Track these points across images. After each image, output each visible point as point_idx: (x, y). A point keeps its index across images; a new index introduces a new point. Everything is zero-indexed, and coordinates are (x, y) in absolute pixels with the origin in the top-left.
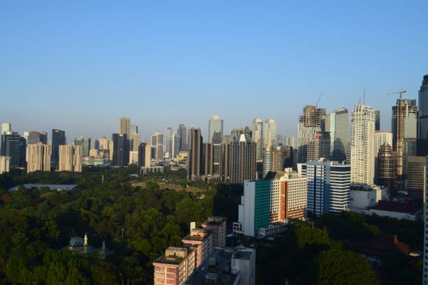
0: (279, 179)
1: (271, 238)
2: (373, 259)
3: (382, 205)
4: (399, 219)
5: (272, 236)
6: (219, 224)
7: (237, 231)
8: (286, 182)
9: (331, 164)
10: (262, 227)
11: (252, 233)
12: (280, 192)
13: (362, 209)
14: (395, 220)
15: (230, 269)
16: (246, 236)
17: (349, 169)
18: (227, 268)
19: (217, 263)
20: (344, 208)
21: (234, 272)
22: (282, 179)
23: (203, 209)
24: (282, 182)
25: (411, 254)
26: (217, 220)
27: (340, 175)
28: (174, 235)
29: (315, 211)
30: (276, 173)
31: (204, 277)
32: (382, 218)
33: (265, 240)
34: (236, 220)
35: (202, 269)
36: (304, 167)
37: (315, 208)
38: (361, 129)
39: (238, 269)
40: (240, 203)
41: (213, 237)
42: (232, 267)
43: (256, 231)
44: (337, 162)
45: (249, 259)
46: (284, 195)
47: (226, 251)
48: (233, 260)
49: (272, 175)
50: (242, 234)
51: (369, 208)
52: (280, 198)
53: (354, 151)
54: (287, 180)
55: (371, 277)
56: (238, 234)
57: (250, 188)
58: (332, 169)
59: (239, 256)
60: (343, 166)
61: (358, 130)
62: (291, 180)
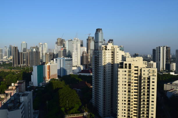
0: (46, 64)
1: (44, 86)
2: (79, 90)
3: (83, 71)
4: (88, 75)
5: (44, 85)
6: (22, 83)
7: (31, 85)
8: (49, 66)
9: (66, 58)
10: (41, 82)
11: (37, 85)
12: (47, 69)
13: (76, 73)
14: (86, 76)
15: (20, 101)
16: (34, 86)
17: (72, 60)
18: (18, 101)
19: (15, 99)
20: (70, 73)
21: (21, 102)
22: (48, 65)
23: (17, 78)
24: (48, 66)
25: (91, 87)
26: (21, 82)
27: (69, 62)
28: (4, 89)
29: (60, 75)
30: (45, 62)
31: (8, 106)
32: (83, 75)
33: (42, 87)
34: (31, 81)
35: (8, 102)
36: (56, 60)
37: (60, 74)
38: (76, 46)
39: (23, 101)
40: (32, 74)
41: (19, 88)
42: (21, 100)
43: (39, 84)
44: (68, 58)
45: (27, 96)
46: (49, 70)
47: (20, 94)
48: (20, 97)
49: (44, 64)
50: (33, 86)
51: (78, 73)
52: (47, 71)
53: (73, 54)
54: (50, 65)
55: (76, 96)
56: (31, 86)
57: (35, 69)
58: (66, 60)
59: (23, 95)
60: (70, 59)
61: (75, 46)
62: (51, 65)
